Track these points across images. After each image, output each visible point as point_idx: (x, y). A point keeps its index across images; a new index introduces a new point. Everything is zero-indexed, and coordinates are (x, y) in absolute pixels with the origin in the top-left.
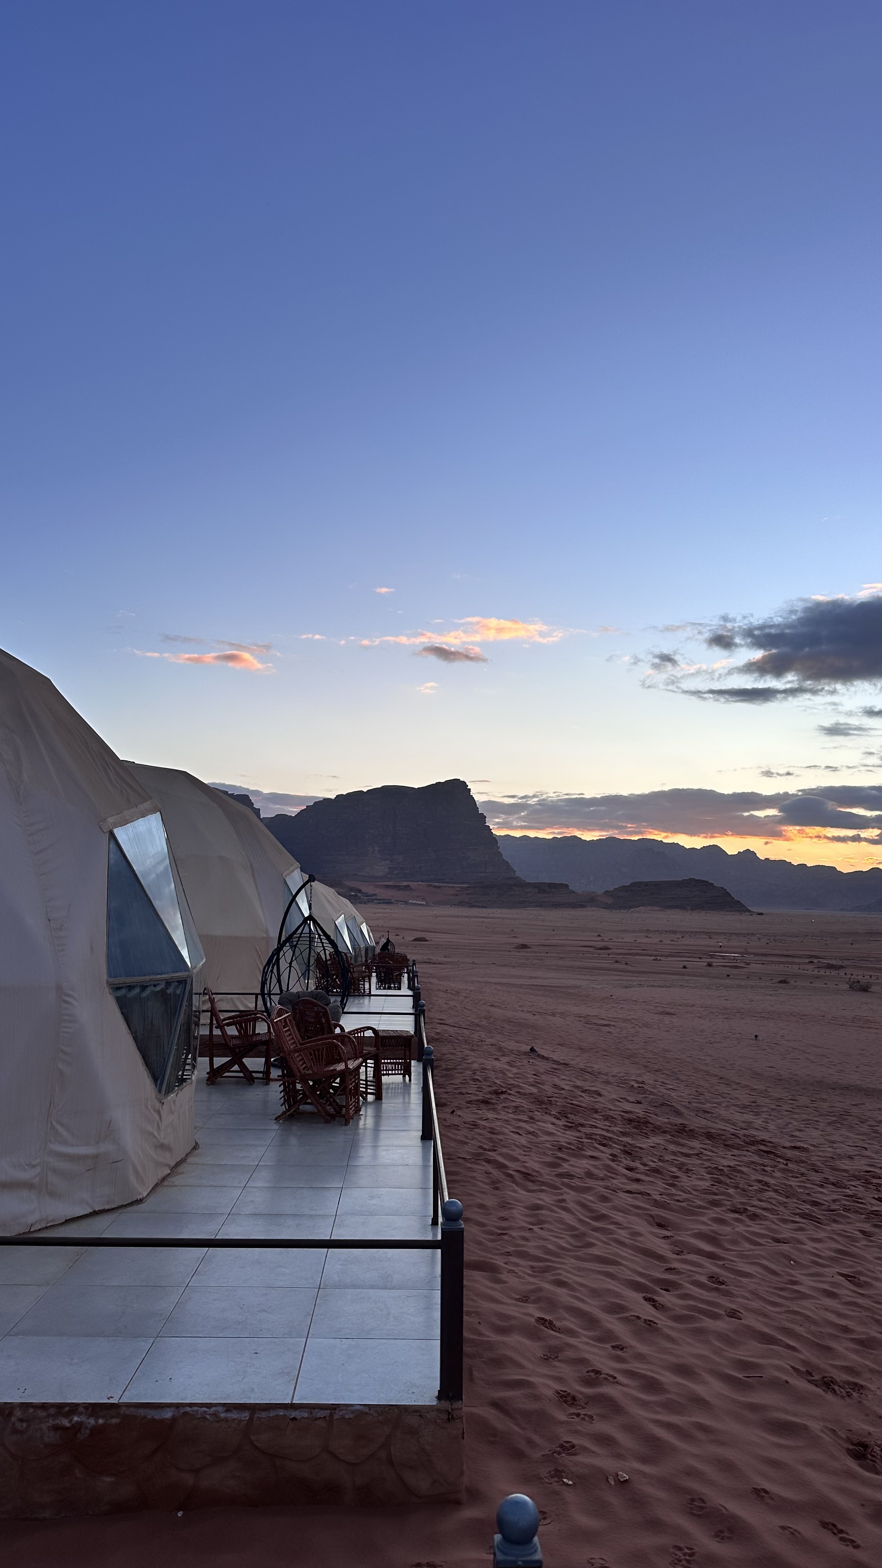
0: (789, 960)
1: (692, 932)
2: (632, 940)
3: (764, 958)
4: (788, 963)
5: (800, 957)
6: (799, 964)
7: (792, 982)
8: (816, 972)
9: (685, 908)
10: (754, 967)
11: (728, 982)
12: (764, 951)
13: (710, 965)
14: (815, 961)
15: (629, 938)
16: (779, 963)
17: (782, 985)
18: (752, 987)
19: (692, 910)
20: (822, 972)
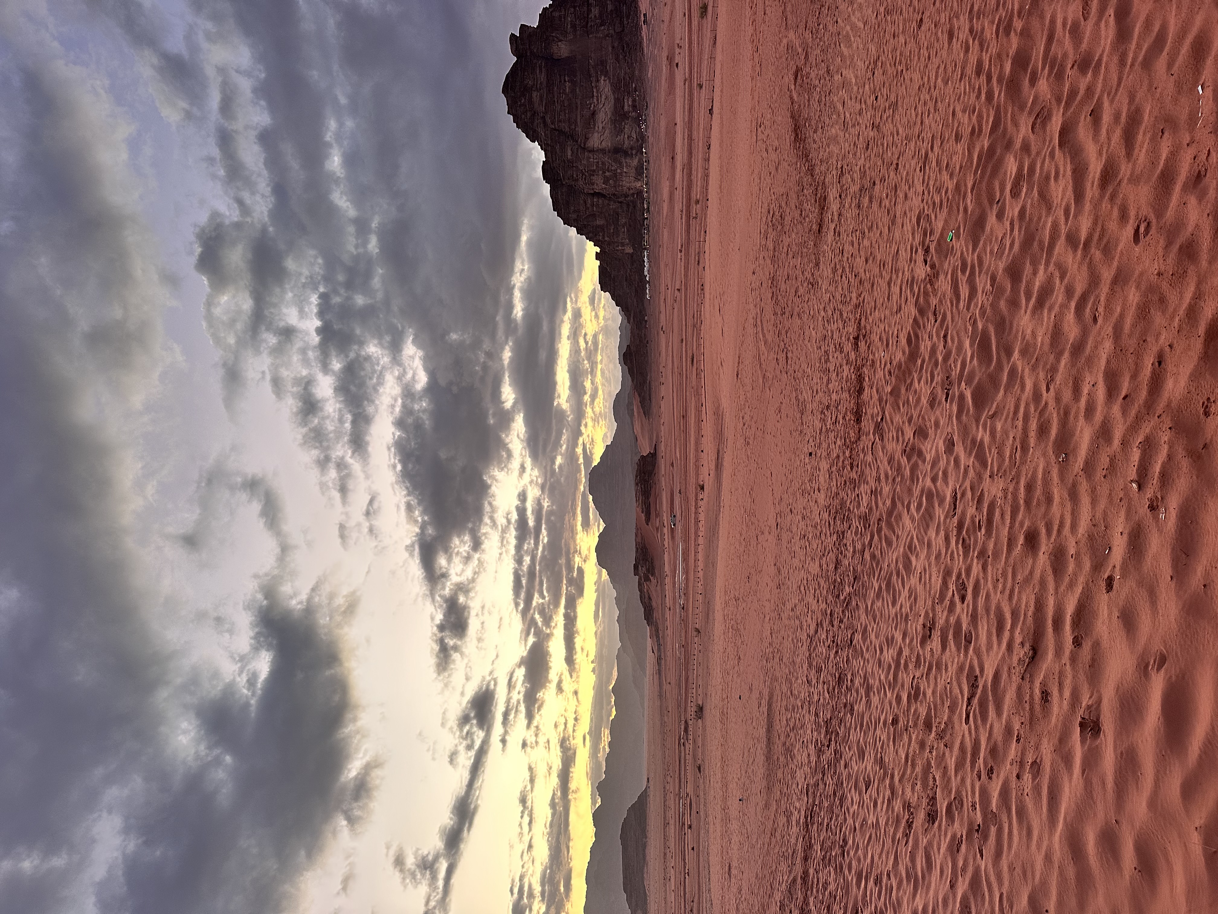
0: (683, 762)
1: (664, 838)
2: (673, 894)
3: (683, 780)
4: (685, 762)
5: (680, 752)
6: (685, 754)
7: (699, 762)
8: (691, 742)
9: (645, 843)
10: (690, 789)
11: (702, 814)
12: (677, 781)
13: (690, 827)
14: (682, 741)
15: (672, 897)
16: (685, 770)
17: (702, 770)
18: (704, 794)
19: (646, 838)
20: (691, 737)
